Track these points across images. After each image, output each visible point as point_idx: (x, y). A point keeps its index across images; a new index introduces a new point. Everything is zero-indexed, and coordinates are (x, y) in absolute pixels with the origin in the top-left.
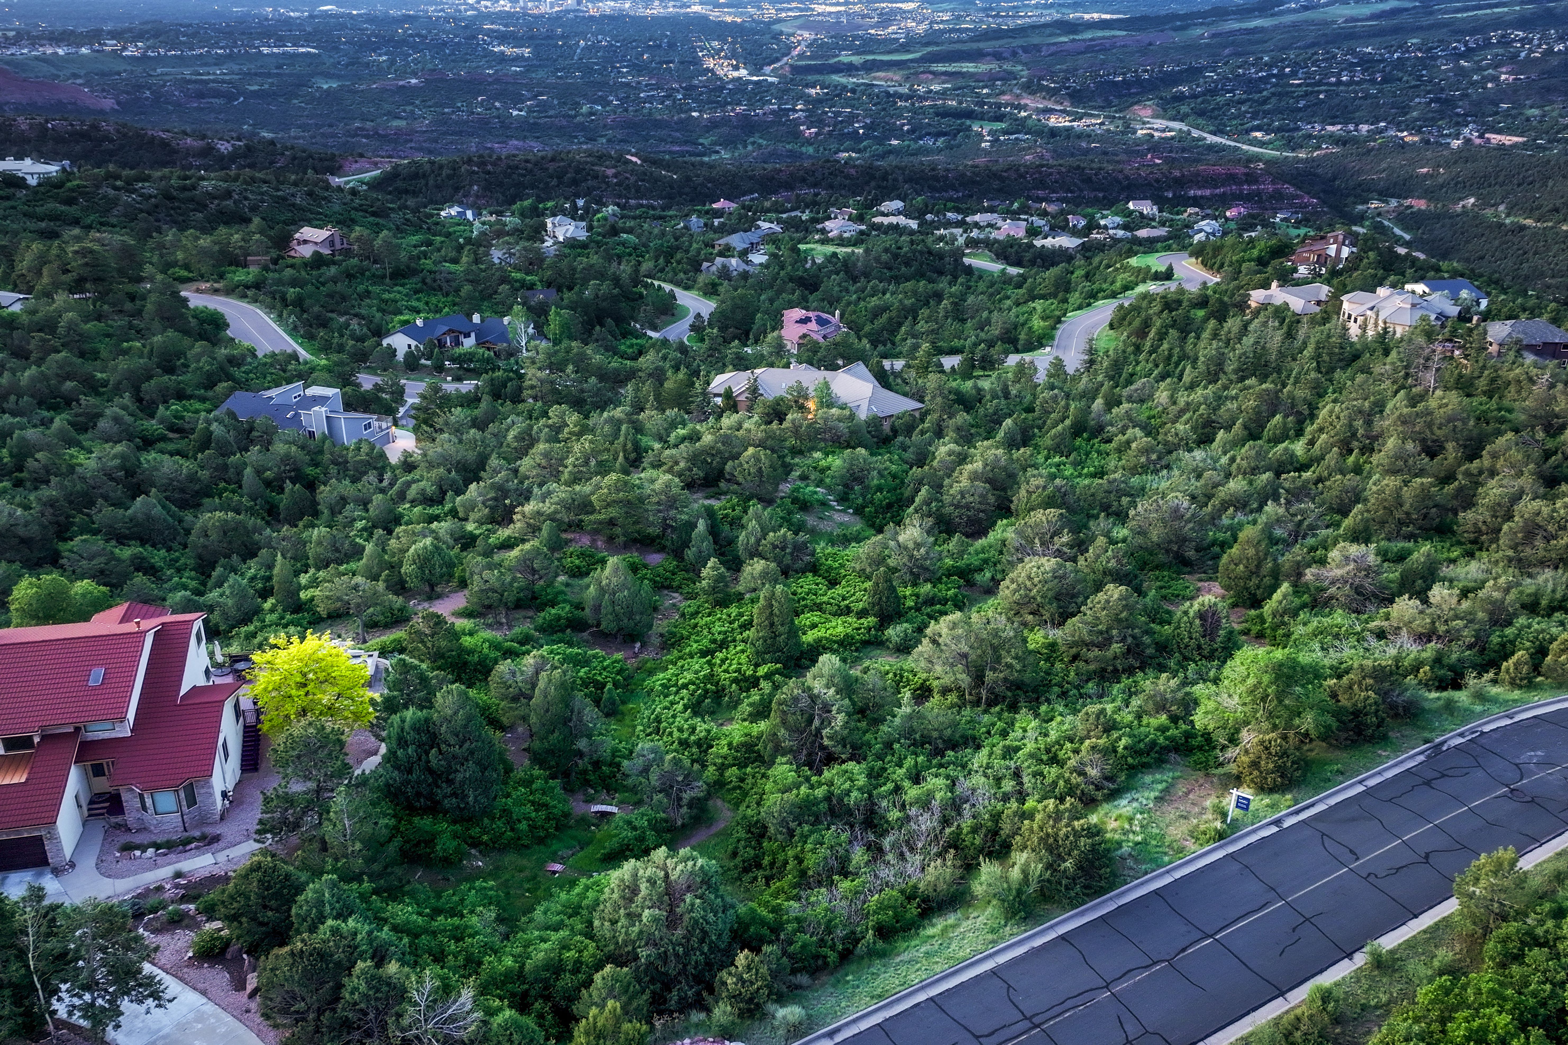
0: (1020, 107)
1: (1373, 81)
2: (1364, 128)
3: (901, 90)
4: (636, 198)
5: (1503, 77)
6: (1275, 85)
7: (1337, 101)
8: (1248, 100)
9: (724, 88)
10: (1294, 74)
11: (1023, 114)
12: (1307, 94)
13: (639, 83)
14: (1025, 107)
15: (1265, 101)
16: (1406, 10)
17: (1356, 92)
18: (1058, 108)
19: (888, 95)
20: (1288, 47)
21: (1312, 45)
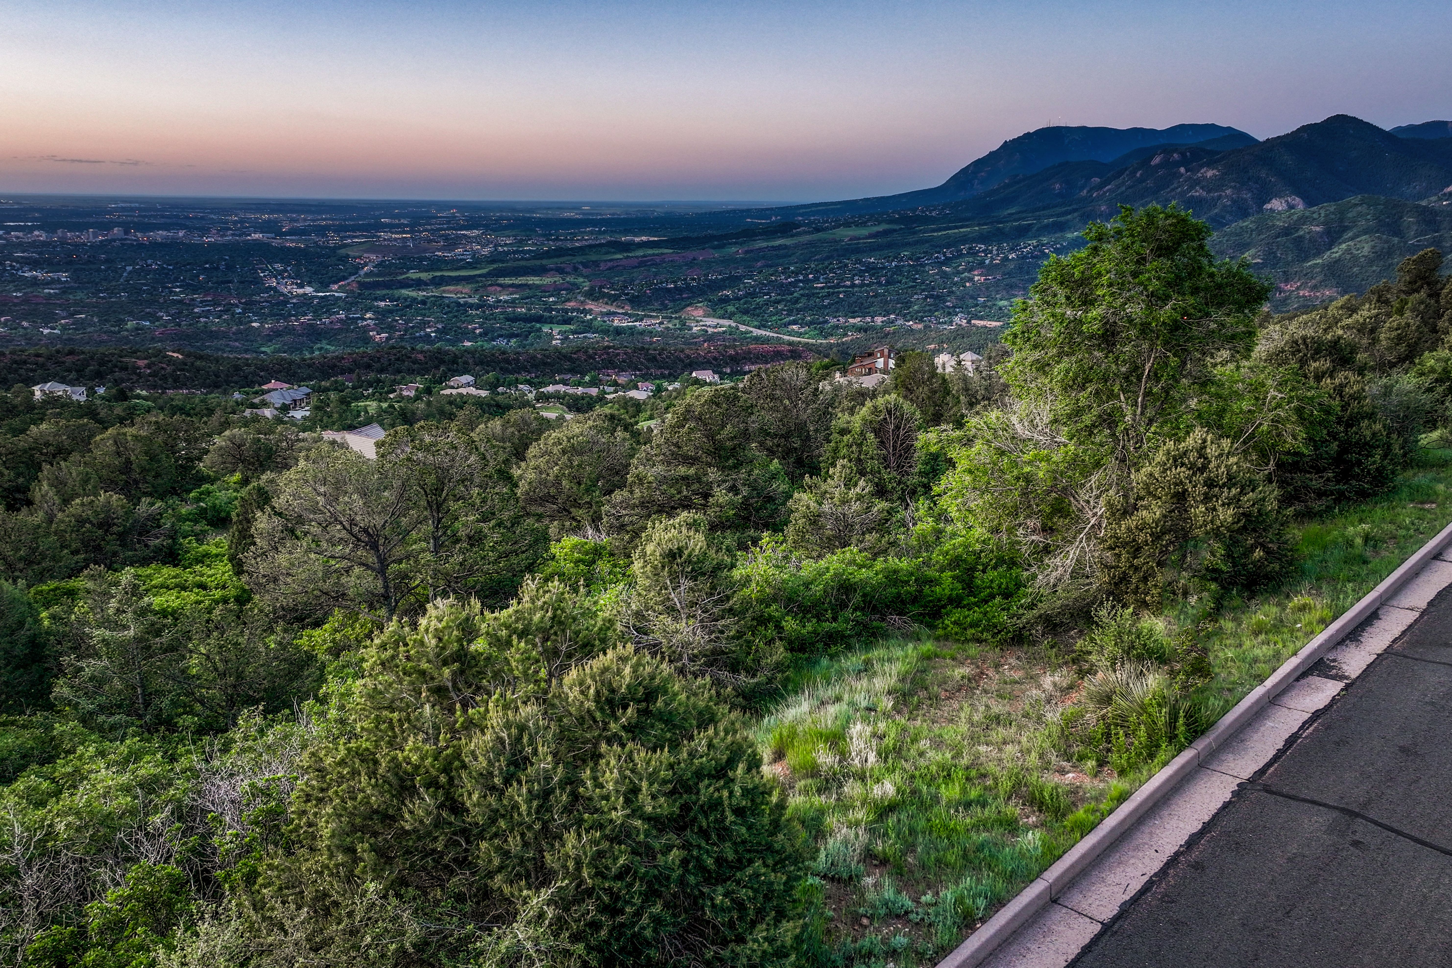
0: (585, 312)
1: (879, 283)
2: (879, 320)
3: (470, 300)
5: (976, 278)
6: (802, 289)
7: (853, 299)
8: (783, 300)
9: (288, 302)
10: (816, 279)
11: (589, 317)
12: (829, 295)
14: (590, 312)
15: (797, 301)
16: (895, 231)
17: (868, 292)
18: (621, 311)
19: (459, 304)
20: (809, 259)
21: (827, 258)
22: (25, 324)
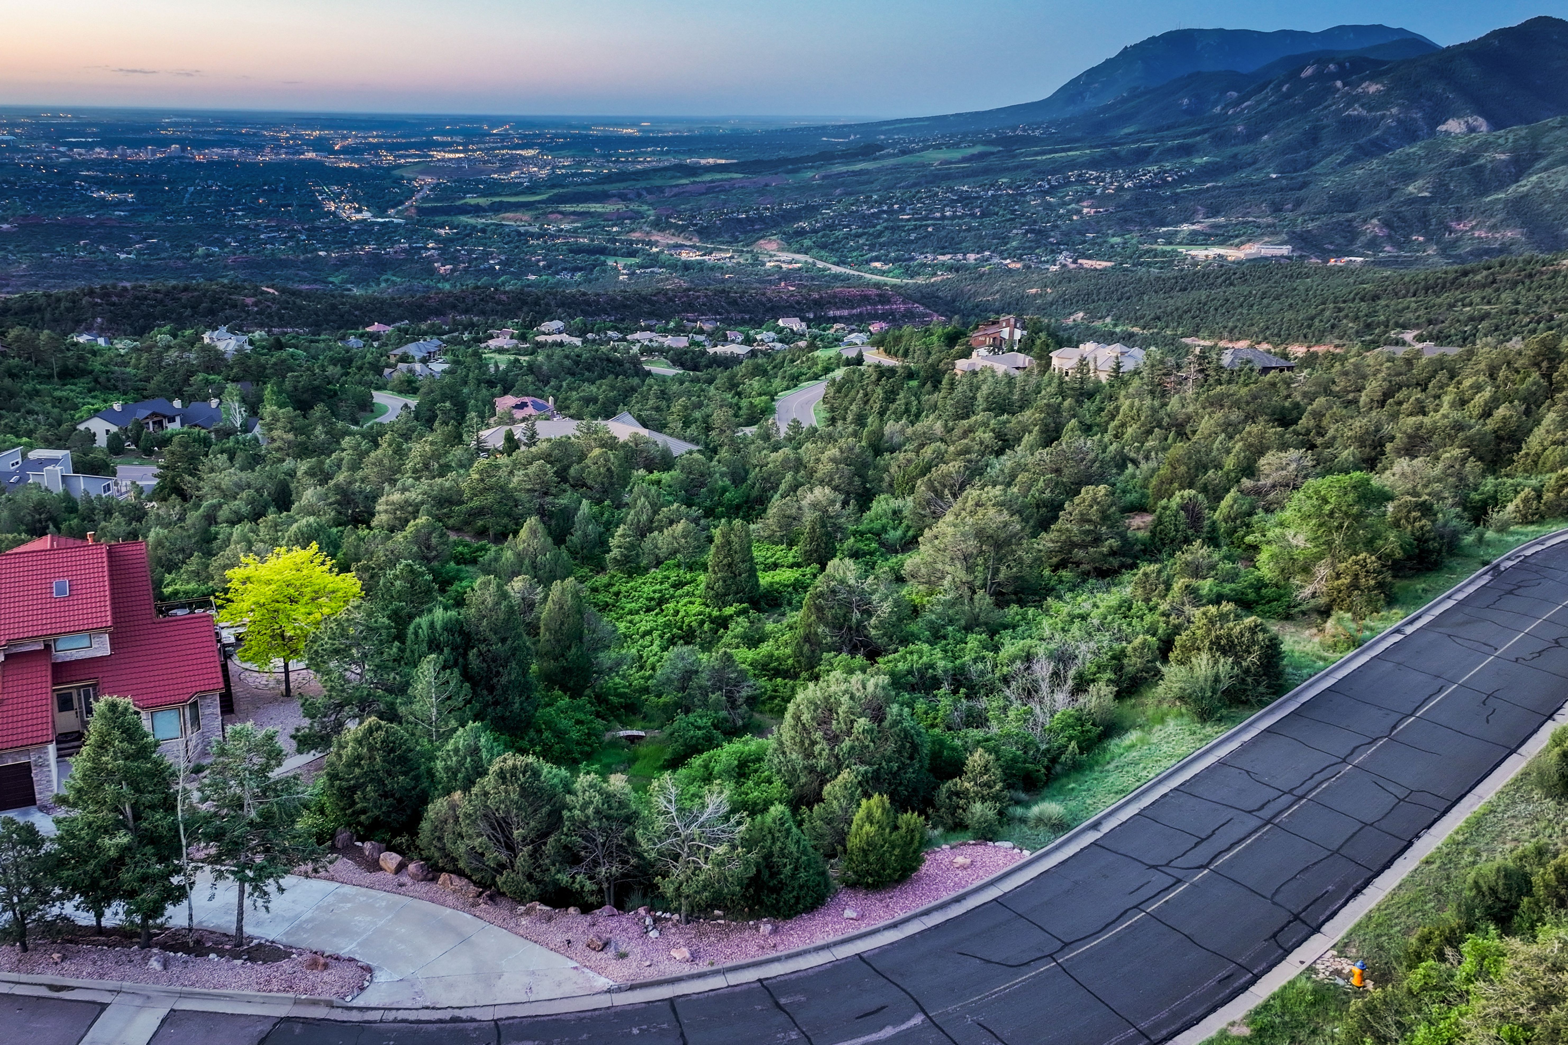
0: (651, 244)
1: (973, 215)
2: (972, 257)
3: (531, 229)
4: (280, 327)
5: (1085, 211)
6: (886, 220)
7: (943, 233)
8: (864, 234)
9: (349, 229)
10: (902, 210)
11: (655, 250)
12: (916, 228)
13: (257, 225)
14: (656, 244)
15: (880, 234)
16: (993, 153)
17: (960, 226)
18: (688, 243)
19: (519, 234)
20: (894, 187)
21: (915, 185)
22: (102, 248)
